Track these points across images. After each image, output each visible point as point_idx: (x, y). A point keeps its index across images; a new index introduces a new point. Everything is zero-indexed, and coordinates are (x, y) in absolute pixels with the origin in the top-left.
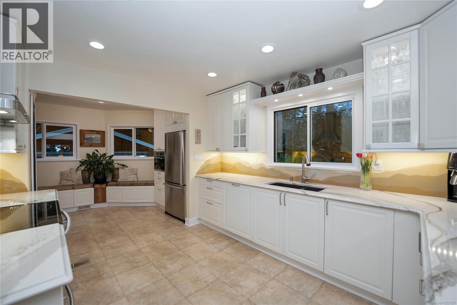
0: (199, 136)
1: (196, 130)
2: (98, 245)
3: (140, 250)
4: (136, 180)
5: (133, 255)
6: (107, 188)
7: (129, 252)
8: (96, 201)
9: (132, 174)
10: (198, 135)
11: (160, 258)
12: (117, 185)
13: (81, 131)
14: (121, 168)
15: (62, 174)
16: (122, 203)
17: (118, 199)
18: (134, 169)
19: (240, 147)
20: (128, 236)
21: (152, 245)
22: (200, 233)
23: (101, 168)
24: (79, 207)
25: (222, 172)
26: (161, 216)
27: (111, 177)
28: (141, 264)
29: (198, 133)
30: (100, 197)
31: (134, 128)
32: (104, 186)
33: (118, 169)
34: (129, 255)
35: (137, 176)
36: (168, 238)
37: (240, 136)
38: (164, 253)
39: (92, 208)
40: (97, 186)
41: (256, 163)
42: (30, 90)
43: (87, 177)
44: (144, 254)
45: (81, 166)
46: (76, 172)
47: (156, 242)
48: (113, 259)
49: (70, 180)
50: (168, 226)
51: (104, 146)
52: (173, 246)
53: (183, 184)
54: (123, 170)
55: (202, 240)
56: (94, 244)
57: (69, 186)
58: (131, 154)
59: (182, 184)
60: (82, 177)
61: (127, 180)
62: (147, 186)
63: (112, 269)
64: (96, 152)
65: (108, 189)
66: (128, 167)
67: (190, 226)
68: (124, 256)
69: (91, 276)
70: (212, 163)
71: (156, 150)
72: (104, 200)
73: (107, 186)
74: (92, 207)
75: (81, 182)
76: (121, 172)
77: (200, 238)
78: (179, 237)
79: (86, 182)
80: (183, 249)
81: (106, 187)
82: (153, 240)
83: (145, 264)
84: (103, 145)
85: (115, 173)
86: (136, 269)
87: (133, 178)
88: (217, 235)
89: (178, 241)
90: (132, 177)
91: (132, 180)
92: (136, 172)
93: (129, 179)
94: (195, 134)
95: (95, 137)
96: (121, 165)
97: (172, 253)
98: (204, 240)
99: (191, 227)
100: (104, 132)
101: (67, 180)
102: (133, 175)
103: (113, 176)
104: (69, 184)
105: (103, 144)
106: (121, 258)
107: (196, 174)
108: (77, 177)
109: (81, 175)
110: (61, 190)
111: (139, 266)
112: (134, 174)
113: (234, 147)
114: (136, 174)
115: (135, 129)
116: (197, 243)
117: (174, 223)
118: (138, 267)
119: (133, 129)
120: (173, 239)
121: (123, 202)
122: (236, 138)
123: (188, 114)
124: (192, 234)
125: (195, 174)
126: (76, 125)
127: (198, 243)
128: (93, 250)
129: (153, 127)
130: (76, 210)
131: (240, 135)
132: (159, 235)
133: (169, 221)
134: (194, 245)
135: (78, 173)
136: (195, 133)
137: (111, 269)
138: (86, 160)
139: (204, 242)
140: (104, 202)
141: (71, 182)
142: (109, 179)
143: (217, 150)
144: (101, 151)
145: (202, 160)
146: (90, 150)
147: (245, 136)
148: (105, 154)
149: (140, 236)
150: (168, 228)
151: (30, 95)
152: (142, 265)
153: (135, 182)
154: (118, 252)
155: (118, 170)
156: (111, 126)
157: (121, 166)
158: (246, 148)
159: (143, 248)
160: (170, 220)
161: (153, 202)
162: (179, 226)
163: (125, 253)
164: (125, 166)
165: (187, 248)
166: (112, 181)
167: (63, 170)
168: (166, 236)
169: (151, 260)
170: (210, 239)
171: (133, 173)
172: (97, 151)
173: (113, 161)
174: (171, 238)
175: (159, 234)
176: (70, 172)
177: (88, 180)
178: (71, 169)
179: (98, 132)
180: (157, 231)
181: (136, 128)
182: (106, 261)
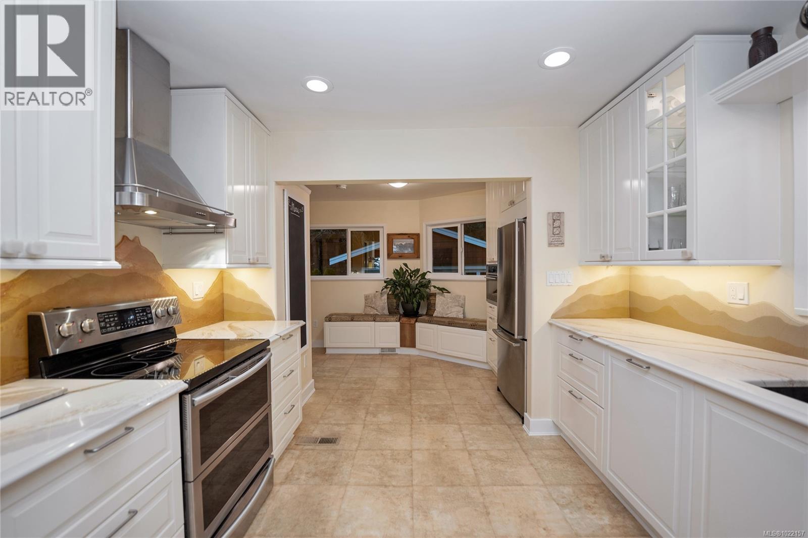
0: (559, 227)
1: (549, 213)
2: (365, 417)
3: (411, 452)
4: (461, 316)
5: (396, 459)
6: (418, 324)
7: (395, 448)
8: (403, 344)
9: (456, 306)
10: (554, 226)
11: (431, 486)
12: (430, 322)
13: (389, 235)
14: (438, 293)
15: (367, 298)
16: (436, 352)
17: (431, 346)
18: (460, 297)
19: (670, 247)
20: (412, 416)
21: (435, 451)
22: (545, 462)
23: (407, 292)
24: (382, 349)
25: (630, 317)
26: (487, 394)
27: (426, 309)
28: (394, 483)
29: (554, 220)
30: (408, 340)
31: (461, 224)
32: (413, 321)
33: (434, 295)
34: (390, 454)
35: (464, 310)
36: (472, 446)
37: (670, 216)
38: (444, 477)
39: (399, 353)
40: (404, 319)
41: (745, 302)
42: (278, 183)
43: (395, 304)
44: (412, 465)
45: (386, 287)
46: (381, 297)
47: (446, 446)
48: (366, 452)
49: (373, 308)
50: (488, 419)
51: (418, 257)
52: (470, 471)
53: (521, 337)
54: (441, 297)
55: (541, 483)
56: (362, 414)
57: (371, 315)
58: (456, 271)
59: (518, 335)
60: (388, 304)
61: (447, 314)
62: (474, 329)
63: (353, 471)
64: (403, 267)
65: (419, 326)
66: (450, 293)
67: (531, 434)
68: (382, 454)
69: (324, 468)
70: (598, 292)
71: (489, 262)
72: (413, 345)
73: (416, 321)
74: (398, 351)
75: (386, 312)
76: (440, 300)
77: (539, 474)
78: (493, 453)
79: (392, 312)
80: (486, 485)
81: (415, 323)
82: (444, 440)
83: (399, 487)
84: (416, 257)
85: (431, 302)
86: (382, 489)
87: (456, 312)
88: (588, 484)
89: (487, 463)
90: (455, 310)
91: (455, 316)
92: (462, 302)
93: (450, 313)
94: (549, 224)
95: (406, 244)
96: (438, 288)
97: (460, 485)
98: (545, 486)
99: (532, 438)
100: (418, 235)
101: (371, 307)
102: (456, 308)
103: (428, 306)
104: (372, 313)
105: (416, 255)
106: (377, 455)
107: (550, 318)
108: (382, 304)
109: (386, 301)
110: (361, 321)
111: (389, 486)
112: (458, 306)
113: (650, 249)
114: (463, 306)
115: (463, 226)
116: (523, 485)
117: (502, 417)
118: (386, 486)
119: (459, 226)
120: (478, 453)
121: (438, 352)
122: (655, 224)
123: (529, 179)
124: (524, 456)
125: (548, 317)
126: (383, 227)
127: (526, 485)
128: (355, 424)
129: (485, 219)
130: (378, 352)
131: (666, 211)
132: (460, 433)
133: (496, 408)
134: (514, 488)
135: (383, 298)
136: (548, 220)
137: (351, 470)
138: (391, 280)
139: (543, 489)
140: (413, 347)
141: (375, 311)
142: (423, 311)
143: (603, 259)
144: (413, 264)
145: (567, 284)
146: (398, 264)
147: (683, 215)
148: (418, 270)
149: (429, 424)
150: (483, 424)
151: (284, 190)
152: (394, 486)
153: (460, 319)
154: (380, 442)
155: (435, 297)
156: (427, 224)
157: (438, 291)
158: (684, 253)
159: (418, 450)
160: (499, 407)
161: (484, 363)
162: (509, 427)
163: (388, 448)
164: (444, 291)
165: (495, 487)
166: (427, 314)
167: (367, 293)
168: (471, 442)
169: (415, 482)
170: (561, 488)
171: (457, 304)
172: (406, 265)
173: (429, 281)
174: (477, 450)
175: (461, 431)
176: (375, 296)
177: (396, 310)
178: (377, 292)
179: (409, 236)
180: (462, 422)
181: (463, 223)
182: (356, 450)
